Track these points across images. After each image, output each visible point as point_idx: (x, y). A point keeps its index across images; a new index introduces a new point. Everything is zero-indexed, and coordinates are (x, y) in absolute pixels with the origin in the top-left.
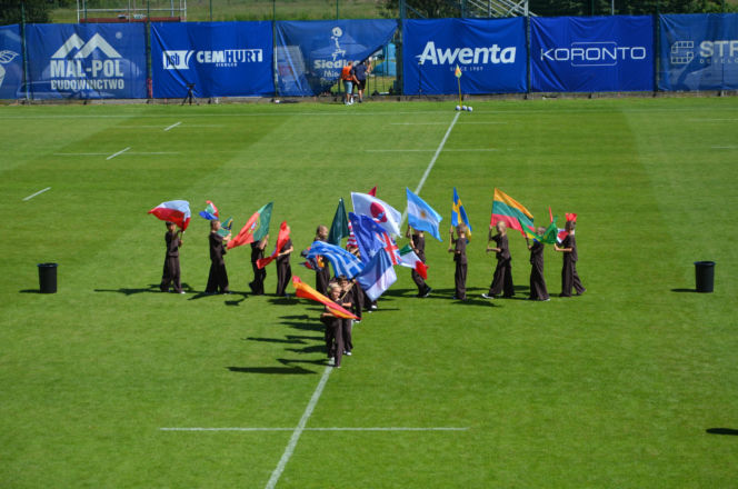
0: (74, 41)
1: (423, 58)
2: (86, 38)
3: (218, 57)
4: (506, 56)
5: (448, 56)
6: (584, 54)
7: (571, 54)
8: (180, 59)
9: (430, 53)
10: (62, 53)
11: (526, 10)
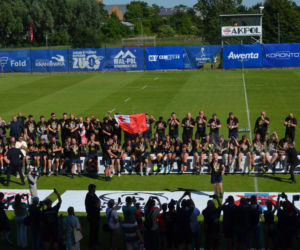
0: (121, 53)
1: (229, 57)
2: (125, 51)
3: (166, 57)
4: (256, 56)
5: (237, 56)
6: (280, 55)
7: (276, 55)
8: (154, 58)
9: (232, 55)
10: (118, 56)
11: (261, 42)
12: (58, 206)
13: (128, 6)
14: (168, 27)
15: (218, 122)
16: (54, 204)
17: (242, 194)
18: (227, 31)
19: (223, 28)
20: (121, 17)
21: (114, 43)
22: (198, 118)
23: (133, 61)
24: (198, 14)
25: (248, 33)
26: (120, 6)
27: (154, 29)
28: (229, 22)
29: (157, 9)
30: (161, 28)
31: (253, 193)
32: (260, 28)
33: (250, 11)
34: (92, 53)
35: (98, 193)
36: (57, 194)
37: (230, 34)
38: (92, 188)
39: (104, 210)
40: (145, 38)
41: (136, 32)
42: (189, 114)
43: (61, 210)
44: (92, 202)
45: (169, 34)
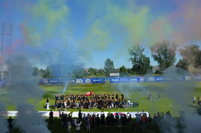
0: (87, 79)
3: (97, 80)
4: (118, 80)
5: (114, 80)
8: (95, 81)
9: (112, 80)
11: (119, 77)
12: (72, 116)
13: (89, 69)
14: (98, 73)
15: (110, 96)
16: (70, 115)
17: (115, 112)
18: (111, 75)
19: (110, 74)
20: (87, 71)
21: (86, 77)
22: (105, 95)
23: (90, 81)
24: (105, 71)
25: (116, 75)
26: (87, 69)
27: (95, 74)
28: (112, 72)
29: (95, 69)
30: (97, 74)
31: (117, 112)
32: (119, 74)
33: (116, 70)
34: (81, 79)
35: (82, 112)
36: (71, 113)
37: (112, 75)
38: (80, 111)
39: (83, 117)
40: (93, 76)
41: (91, 75)
42: (103, 94)
43: (72, 117)
44: (80, 114)
45: (98, 75)
